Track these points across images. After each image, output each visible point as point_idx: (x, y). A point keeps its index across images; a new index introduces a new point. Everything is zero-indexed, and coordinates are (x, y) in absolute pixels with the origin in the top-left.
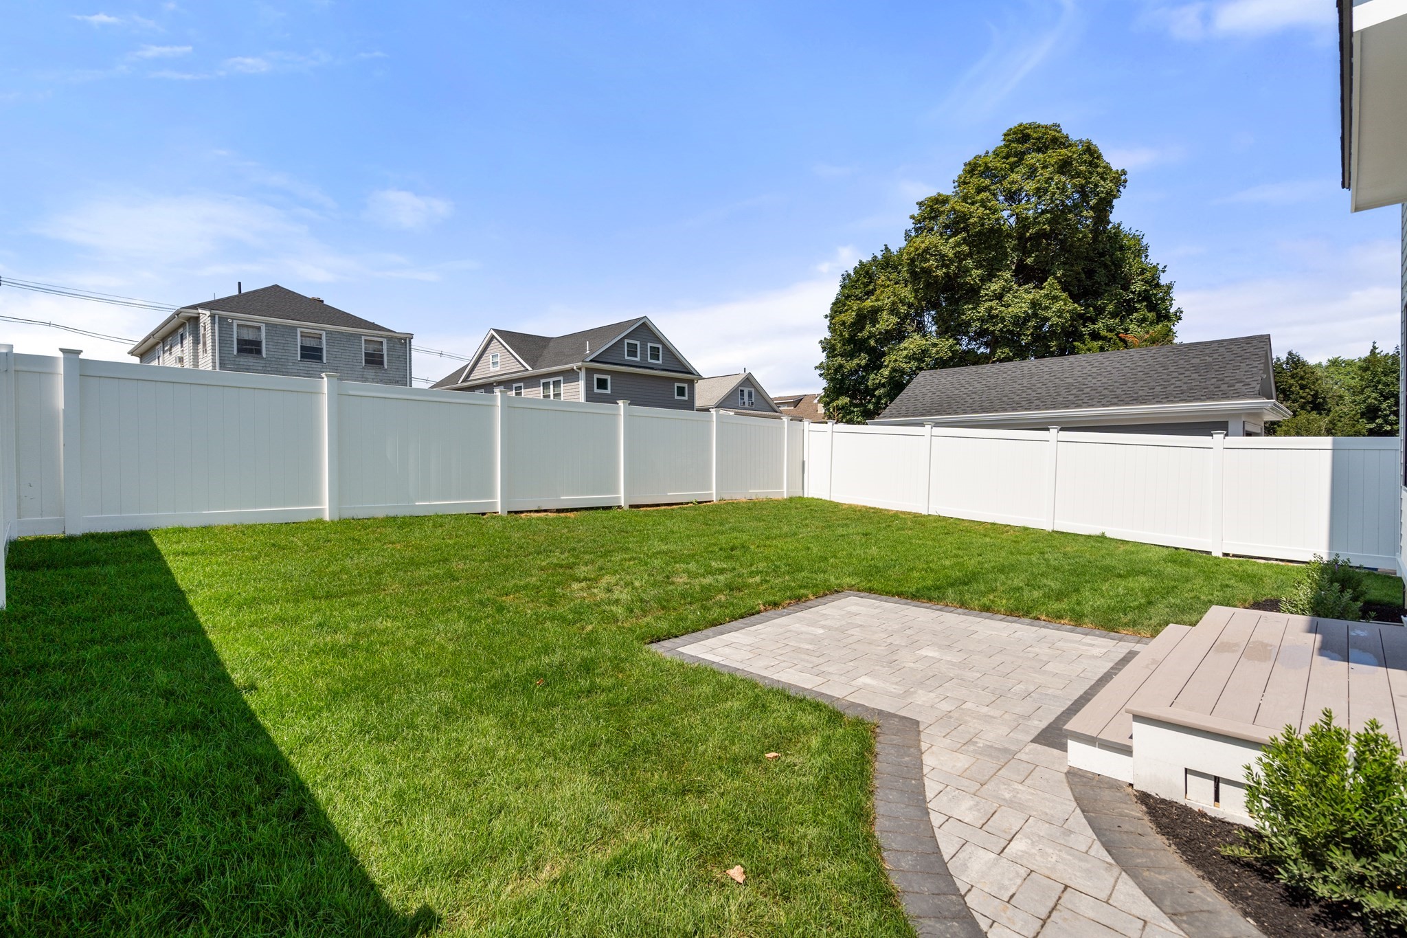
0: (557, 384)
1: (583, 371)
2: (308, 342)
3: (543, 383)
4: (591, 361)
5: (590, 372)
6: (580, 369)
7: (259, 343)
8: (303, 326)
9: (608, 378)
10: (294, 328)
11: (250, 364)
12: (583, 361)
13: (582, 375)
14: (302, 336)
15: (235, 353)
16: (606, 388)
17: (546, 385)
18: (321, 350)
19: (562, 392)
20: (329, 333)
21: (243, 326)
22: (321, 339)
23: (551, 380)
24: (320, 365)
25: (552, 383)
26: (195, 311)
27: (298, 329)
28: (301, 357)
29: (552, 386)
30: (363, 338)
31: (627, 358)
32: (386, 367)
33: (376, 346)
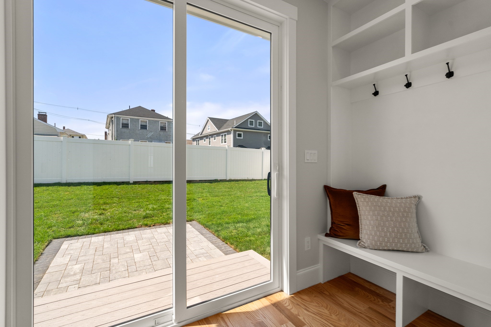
0: (225, 135)
1: (233, 130)
2: (143, 124)
3: (222, 135)
4: (235, 127)
5: (235, 131)
6: (231, 130)
7: (128, 124)
8: (141, 119)
9: (242, 133)
10: (139, 119)
11: (125, 131)
12: (232, 127)
13: (232, 132)
14: (141, 122)
15: (121, 127)
16: (241, 137)
17: (222, 136)
18: (147, 126)
19: (227, 138)
20: (149, 120)
21: (124, 119)
22: (147, 122)
23: (224, 134)
24: (146, 131)
25: (224, 135)
26: (112, 115)
27: (140, 120)
28: (141, 128)
29: (224, 136)
30: (160, 122)
31: (249, 126)
32: (167, 131)
33: (164, 124)
